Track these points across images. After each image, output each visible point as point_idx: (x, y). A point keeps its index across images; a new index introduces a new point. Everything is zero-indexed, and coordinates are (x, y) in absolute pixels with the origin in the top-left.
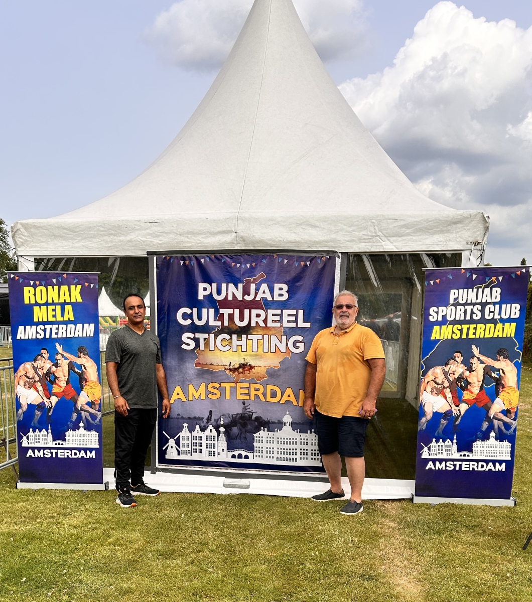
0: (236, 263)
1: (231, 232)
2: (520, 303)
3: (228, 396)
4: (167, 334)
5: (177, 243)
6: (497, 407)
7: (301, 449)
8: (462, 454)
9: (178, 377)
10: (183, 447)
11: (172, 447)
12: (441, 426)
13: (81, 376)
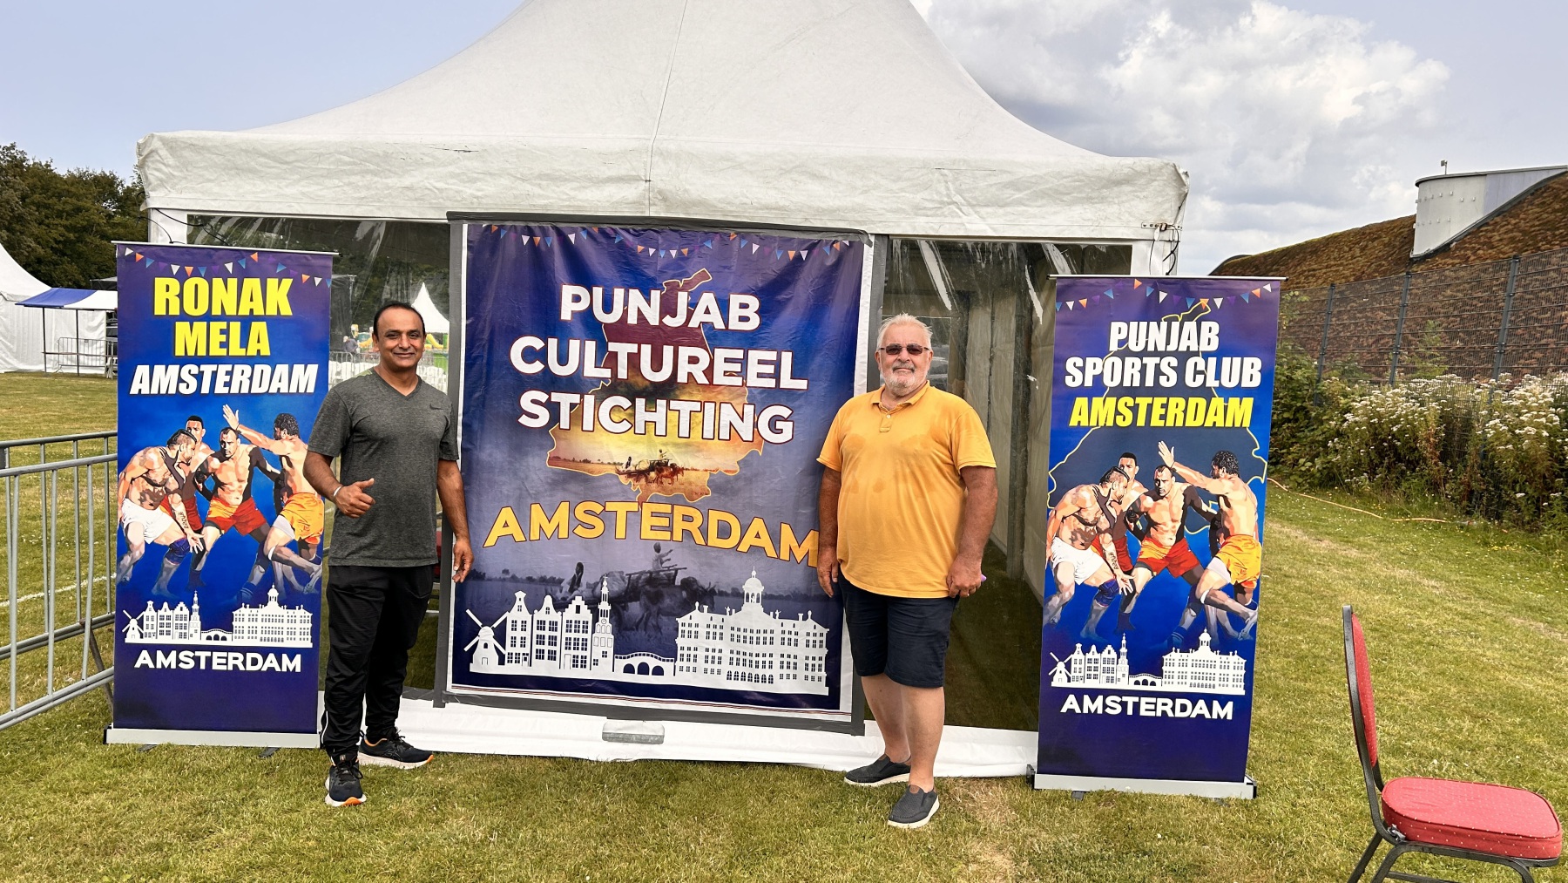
0: (647, 245)
1: (637, 179)
2: (1262, 356)
3: (621, 533)
4: (486, 391)
5: (516, 197)
6: (1215, 576)
7: (782, 656)
8: (1141, 678)
9: (507, 486)
10: (513, 645)
11: (486, 646)
12: (1093, 616)
13: (280, 482)
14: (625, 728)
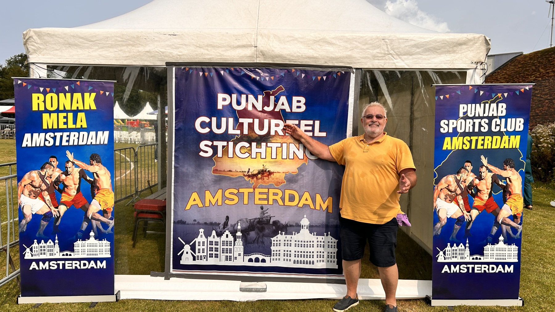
1: (251, 46)
2: (524, 118)
3: (246, 202)
4: (185, 141)
5: (197, 55)
6: (505, 212)
7: (317, 252)
8: (475, 257)
9: (195, 183)
10: (199, 252)
11: (187, 253)
12: (455, 231)
13: (93, 184)
14: (249, 286)
